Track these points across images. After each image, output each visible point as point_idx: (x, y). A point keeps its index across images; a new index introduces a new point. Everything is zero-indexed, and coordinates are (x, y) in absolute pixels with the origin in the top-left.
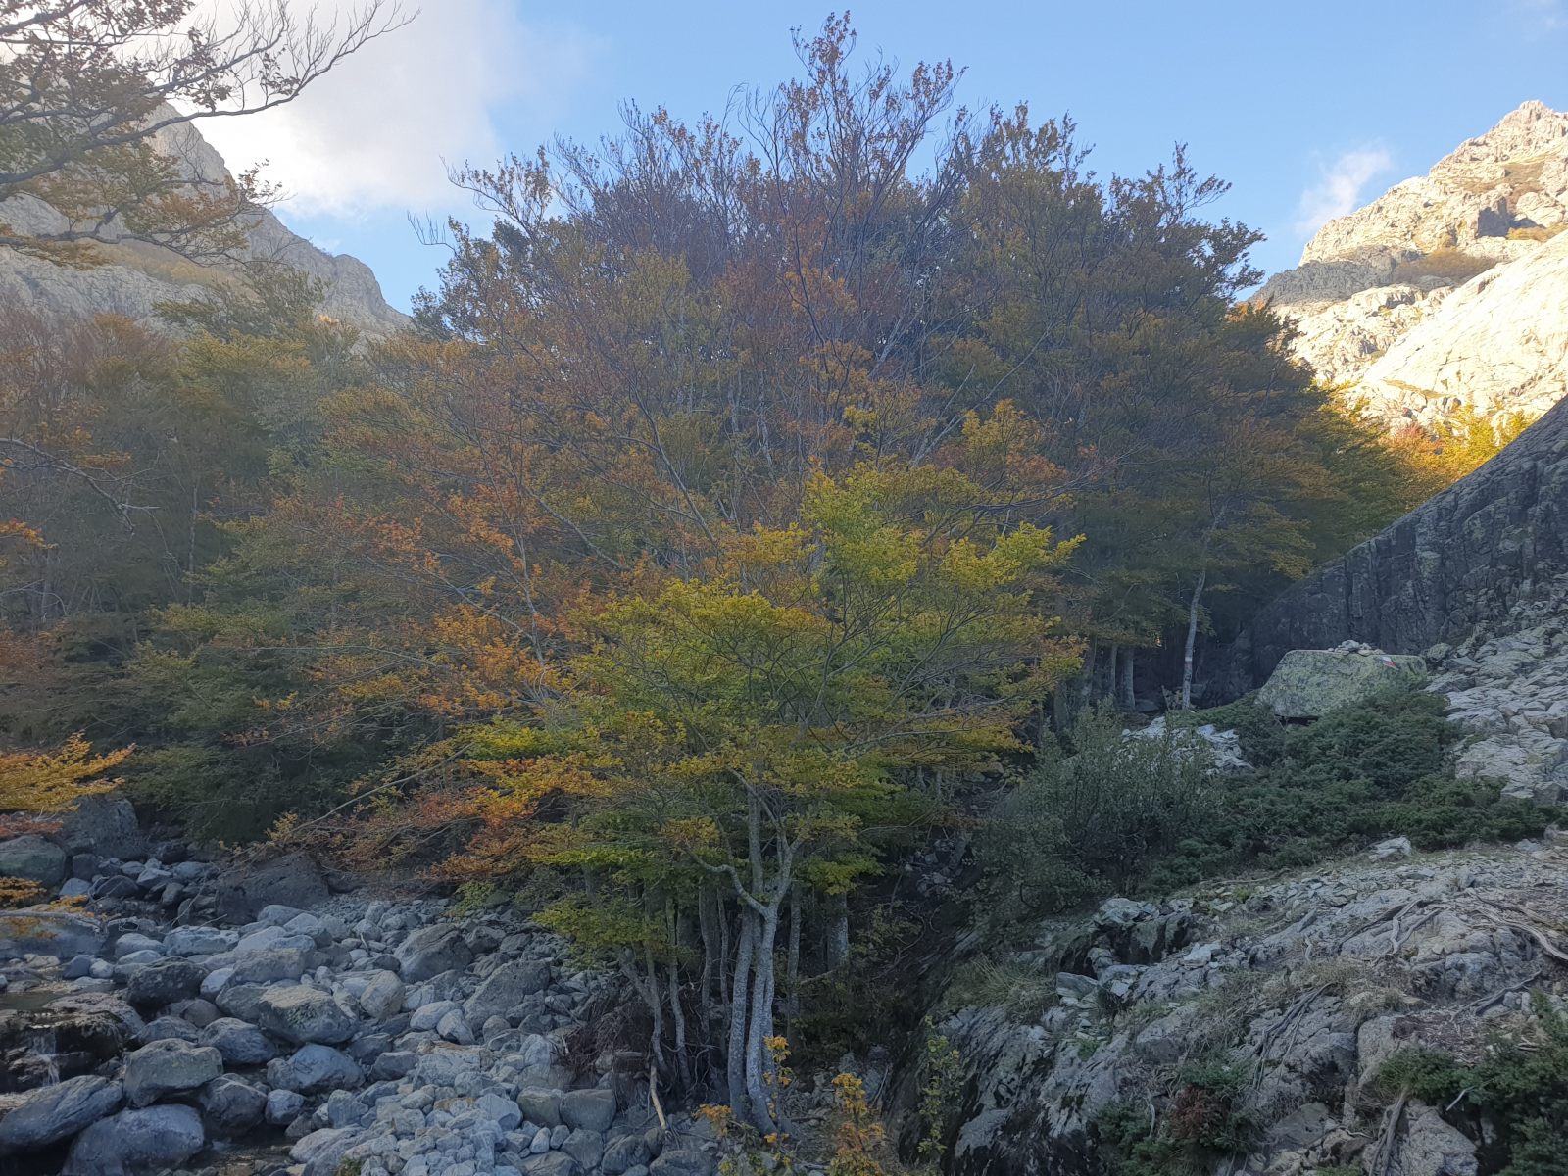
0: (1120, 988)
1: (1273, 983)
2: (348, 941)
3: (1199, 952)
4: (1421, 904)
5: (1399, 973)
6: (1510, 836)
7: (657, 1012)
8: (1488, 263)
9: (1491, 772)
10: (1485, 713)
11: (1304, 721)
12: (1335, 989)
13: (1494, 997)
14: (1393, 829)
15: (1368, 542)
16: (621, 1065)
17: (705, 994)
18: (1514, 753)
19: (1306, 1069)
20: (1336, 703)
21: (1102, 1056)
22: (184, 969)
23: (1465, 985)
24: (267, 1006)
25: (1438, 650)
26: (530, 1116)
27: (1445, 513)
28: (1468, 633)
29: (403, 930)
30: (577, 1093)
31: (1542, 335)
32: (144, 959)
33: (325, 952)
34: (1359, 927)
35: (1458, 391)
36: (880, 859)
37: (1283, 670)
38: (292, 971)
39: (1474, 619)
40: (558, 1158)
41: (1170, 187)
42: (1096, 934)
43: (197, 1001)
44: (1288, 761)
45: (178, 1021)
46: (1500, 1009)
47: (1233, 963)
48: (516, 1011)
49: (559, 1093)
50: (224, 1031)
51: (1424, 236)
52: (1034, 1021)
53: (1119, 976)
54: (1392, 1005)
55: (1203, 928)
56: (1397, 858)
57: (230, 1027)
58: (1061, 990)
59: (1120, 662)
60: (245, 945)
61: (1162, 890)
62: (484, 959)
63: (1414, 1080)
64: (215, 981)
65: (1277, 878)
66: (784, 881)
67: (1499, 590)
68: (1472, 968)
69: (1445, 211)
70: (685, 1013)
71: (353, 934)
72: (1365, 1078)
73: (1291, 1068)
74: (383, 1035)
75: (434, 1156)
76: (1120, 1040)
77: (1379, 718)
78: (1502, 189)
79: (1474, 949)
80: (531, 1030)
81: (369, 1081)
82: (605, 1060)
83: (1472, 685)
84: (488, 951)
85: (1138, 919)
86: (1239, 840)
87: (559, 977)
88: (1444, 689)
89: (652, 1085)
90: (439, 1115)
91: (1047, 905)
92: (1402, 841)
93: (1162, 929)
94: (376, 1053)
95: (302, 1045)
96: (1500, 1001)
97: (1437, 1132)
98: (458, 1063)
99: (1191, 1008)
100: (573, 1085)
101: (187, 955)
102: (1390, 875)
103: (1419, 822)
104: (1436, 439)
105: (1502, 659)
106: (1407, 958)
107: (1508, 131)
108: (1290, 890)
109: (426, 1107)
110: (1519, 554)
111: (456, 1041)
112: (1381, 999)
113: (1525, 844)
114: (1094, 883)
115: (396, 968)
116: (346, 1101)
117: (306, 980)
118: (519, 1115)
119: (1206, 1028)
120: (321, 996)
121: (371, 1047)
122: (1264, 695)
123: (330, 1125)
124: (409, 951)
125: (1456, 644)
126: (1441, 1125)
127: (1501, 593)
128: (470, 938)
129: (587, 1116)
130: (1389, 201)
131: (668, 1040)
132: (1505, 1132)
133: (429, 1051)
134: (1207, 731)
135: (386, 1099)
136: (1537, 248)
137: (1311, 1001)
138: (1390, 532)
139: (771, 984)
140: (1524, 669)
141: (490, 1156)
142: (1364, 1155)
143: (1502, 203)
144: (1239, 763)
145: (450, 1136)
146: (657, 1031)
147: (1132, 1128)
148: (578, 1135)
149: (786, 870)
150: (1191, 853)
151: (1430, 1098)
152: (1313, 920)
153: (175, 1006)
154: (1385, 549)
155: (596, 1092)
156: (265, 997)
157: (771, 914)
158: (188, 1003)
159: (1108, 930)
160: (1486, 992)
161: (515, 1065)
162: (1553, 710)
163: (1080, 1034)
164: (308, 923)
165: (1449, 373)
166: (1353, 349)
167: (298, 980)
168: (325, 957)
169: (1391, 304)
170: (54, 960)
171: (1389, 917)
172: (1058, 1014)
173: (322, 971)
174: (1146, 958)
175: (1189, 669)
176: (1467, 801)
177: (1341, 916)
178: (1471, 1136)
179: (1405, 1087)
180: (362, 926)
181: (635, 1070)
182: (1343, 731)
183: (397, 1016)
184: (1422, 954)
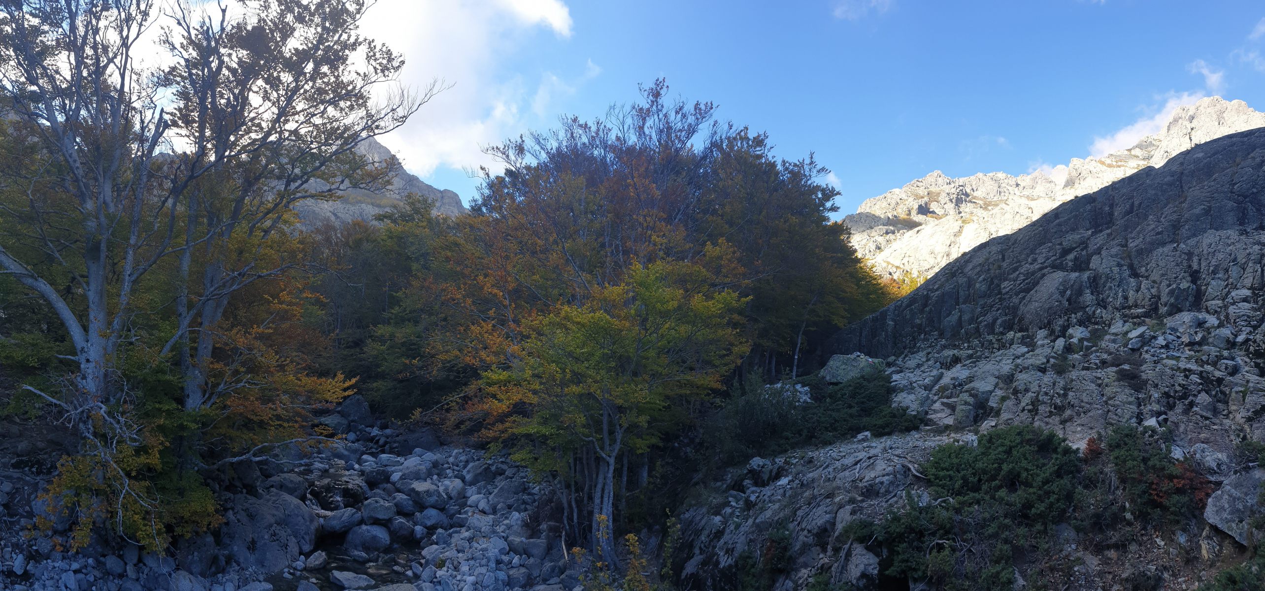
0: (753, 498)
1: (807, 494)
2: (446, 466)
3: (784, 481)
4: (869, 458)
5: (856, 487)
6: (908, 430)
7: (566, 505)
8: (920, 224)
9: (903, 405)
10: (904, 382)
11: (836, 384)
12: (830, 496)
13: (893, 494)
14: (865, 429)
15: (869, 317)
16: (551, 529)
17: (586, 499)
18: (912, 397)
19: (815, 531)
20: (849, 377)
21: (742, 529)
22: (383, 471)
23: (882, 490)
24: (413, 489)
25: (892, 359)
26: (513, 549)
27: (897, 308)
28: (903, 353)
29: (467, 462)
30: (532, 540)
31: (936, 252)
32: (370, 465)
33: (437, 470)
34: (845, 468)
35: (907, 268)
36: (661, 439)
37: (831, 363)
38: (423, 476)
39: (905, 348)
40: (523, 570)
41: (807, 168)
42: (747, 474)
43: (389, 485)
44: (828, 400)
45: (382, 492)
46: (895, 499)
47: (795, 486)
48: (510, 501)
49: (523, 539)
50: (398, 498)
51: (900, 211)
52: (717, 513)
53: (753, 492)
54: (852, 501)
55: (787, 470)
56: (865, 440)
57: (400, 496)
58: (730, 499)
59: (771, 357)
60: (407, 464)
61: (775, 454)
62: (499, 478)
63: (855, 533)
64: (395, 477)
65: (817, 449)
66: (617, 447)
67: (913, 337)
68: (886, 483)
69: (907, 203)
70: (578, 507)
71: (448, 463)
72: (837, 534)
73: (809, 531)
74: (457, 507)
75: (472, 562)
76: (750, 521)
77: (865, 383)
78: (926, 199)
79: (888, 475)
80: (516, 511)
81: (452, 527)
82: (544, 526)
83: (901, 372)
84: (501, 474)
85: (763, 467)
86: (805, 433)
87: (529, 488)
88: (892, 373)
89: (563, 539)
90: (475, 545)
91: (731, 461)
92: (868, 433)
93: (771, 471)
94: (454, 515)
95: (426, 508)
96: (895, 496)
97: (862, 555)
98: (483, 522)
99: (777, 506)
100: (531, 537)
101: (386, 466)
102: (860, 447)
103: (875, 425)
104: (900, 284)
105: (912, 363)
106: (861, 481)
107: (930, 178)
108: (820, 454)
109: (470, 540)
110: (921, 325)
111: (485, 513)
112: (847, 498)
113: (913, 433)
114: (750, 451)
115: (463, 479)
116: (443, 534)
117: (429, 480)
118: (508, 548)
119: (781, 515)
120: (434, 487)
121: (452, 512)
122: (822, 372)
123: (437, 544)
124: (468, 472)
125: (898, 357)
126: (865, 552)
127: (914, 339)
128: (493, 468)
129: (535, 551)
130: (888, 195)
131: (570, 519)
132: (892, 552)
133: (472, 516)
134: (798, 387)
135: (455, 535)
136: (937, 222)
137: (821, 501)
138: (878, 314)
139: (612, 493)
140: (919, 366)
141: (494, 565)
142: (833, 569)
143: (926, 204)
144: (809, 400)
145: (478, 554)
146: (566, 514)
147: (750, 561)
148: (532, 560)
149: (619, 441)
150: (787, 438)
151: (861, 540)
152: (827, 466)
153: (381, 486)
154: (875, 320)
155: (539, 541)
156: (413, 486)
157: (612, 461)
158: (385, 485)
159: (752, 471)
160: (890, 492)
161: (506, 525)
162: (926, 381)
163: (735, 519)
164: (430, 456)
165: (905, 261)
166: (873, 247)
167: (425, 480)
168: (437, 471)
169: (887, 233)
170: (343, 462)
171: (856, 464)
172: (728, 510)
173: (435, 477)
174: (764, 484)
175: (796, 361)
176: (894, 416)
177: (838, 464)
178: (877, 555)
179: (852, 536)
180: (451, 460)
181: (555, 532)
182: (851, 388)
183: (462, 499)
184: (867, 478)
